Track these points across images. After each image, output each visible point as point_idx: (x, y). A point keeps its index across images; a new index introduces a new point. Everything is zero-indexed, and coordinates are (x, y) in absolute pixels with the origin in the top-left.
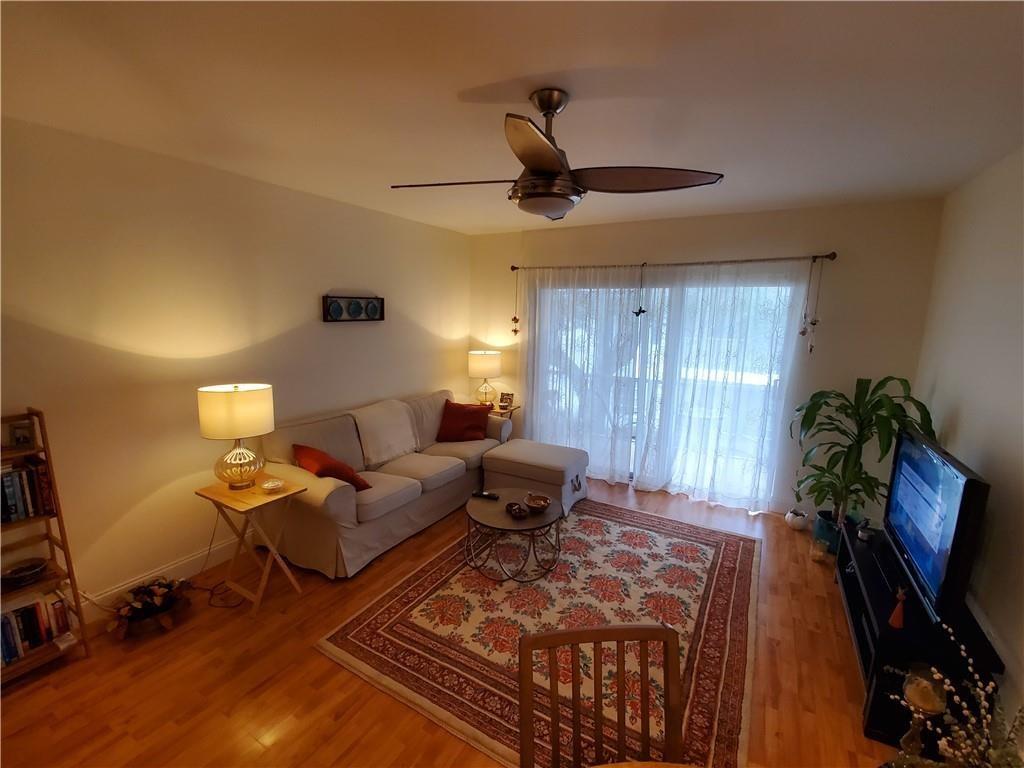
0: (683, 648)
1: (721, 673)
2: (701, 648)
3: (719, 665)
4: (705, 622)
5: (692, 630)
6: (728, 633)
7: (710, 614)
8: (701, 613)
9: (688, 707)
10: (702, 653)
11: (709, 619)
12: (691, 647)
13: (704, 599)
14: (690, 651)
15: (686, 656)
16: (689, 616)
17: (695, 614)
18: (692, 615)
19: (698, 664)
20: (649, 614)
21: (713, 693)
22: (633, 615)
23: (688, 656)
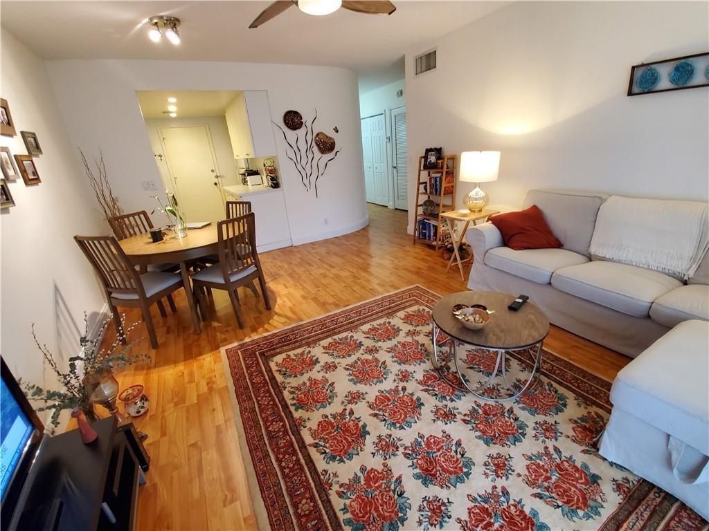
0: (296, 410)
1: (261, 415)
2: (285, 423)
3: (265, 420)
4: (299, 453)
6: (273, 460)
7: (302, 469)
8: (310, 462)
9: (268, 381)
10: (282, 420)
11: (298, 460)
12: (292, 417)
13: (323, 487)
14: (290, 412)
15: (290, 407)
16: (316, 446)
17: (313, 453)
18: (312, 448)
19: (278, 408)
20: (342, 415)
21: (259, 399)
22: (350, 402)
23: (288, 408)
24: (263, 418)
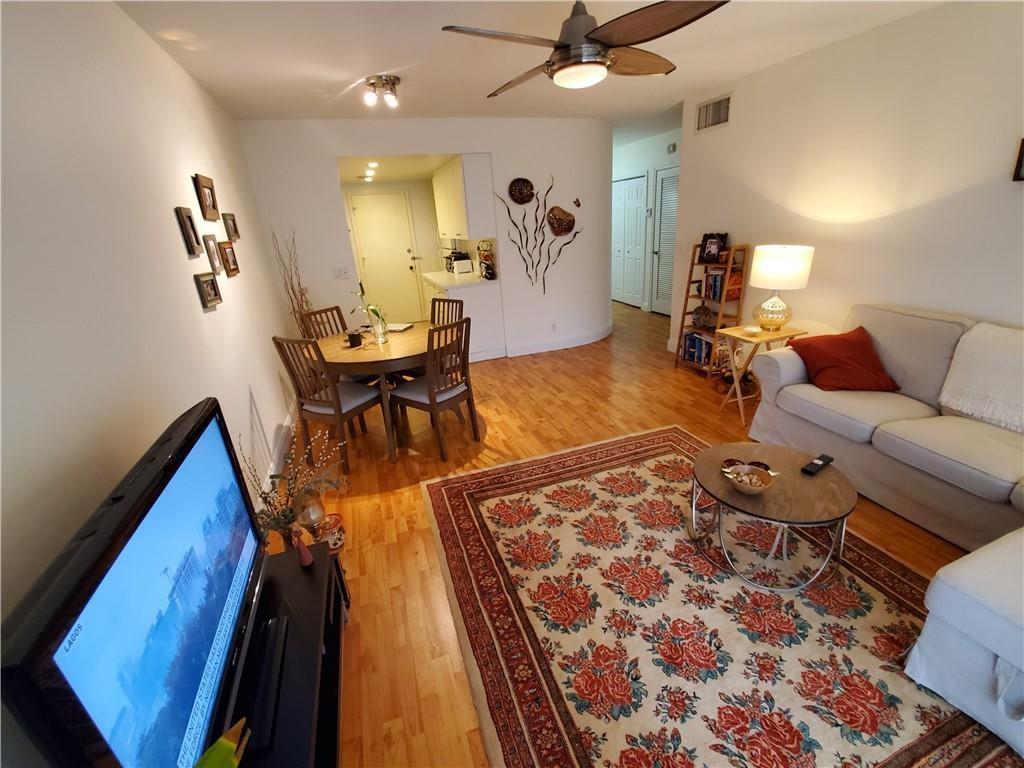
0: (512, 566)
1: (470, 566)
2: (498, 578)
3: (476, 574)
4: (516, 615)
5: (519, 593)
6: (486, 618)
7: (519, 632)
9: (479, 528)
10: (495, 575)
11: (514, 622)
12: (508, 574)
13: (544, 657)
14: (505, 568)
15: (505, 562)
16: (535, 610)
18: (531, 612)
19: (491, 561)
20: (568, 580)
21: (468, 547)
22: (578, 566)
24: (473, 571)
